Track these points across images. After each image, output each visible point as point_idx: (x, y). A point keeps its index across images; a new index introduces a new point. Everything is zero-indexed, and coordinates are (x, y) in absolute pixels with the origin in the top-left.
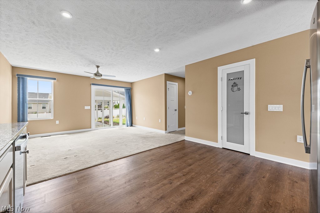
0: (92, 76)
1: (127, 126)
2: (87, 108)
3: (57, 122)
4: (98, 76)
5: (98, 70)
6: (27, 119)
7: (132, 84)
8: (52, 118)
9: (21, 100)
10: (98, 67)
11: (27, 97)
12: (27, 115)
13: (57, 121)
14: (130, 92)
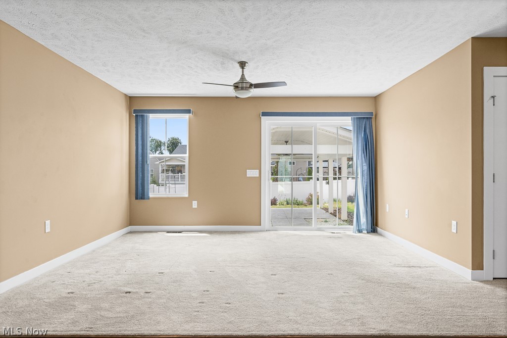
0: (231, 92)
1: (360, 231)
2: (252, 173)
3: (195, 204)
4: (242, 88)
5: (243, 75)
6: (148, 194)
7: (376, 99)
8: (187, 196)
9: (140, 158)
10: (243, 64)
11: (149, 151)
12: (148, 186)
13: (193, 202)
14: (368, 127)
